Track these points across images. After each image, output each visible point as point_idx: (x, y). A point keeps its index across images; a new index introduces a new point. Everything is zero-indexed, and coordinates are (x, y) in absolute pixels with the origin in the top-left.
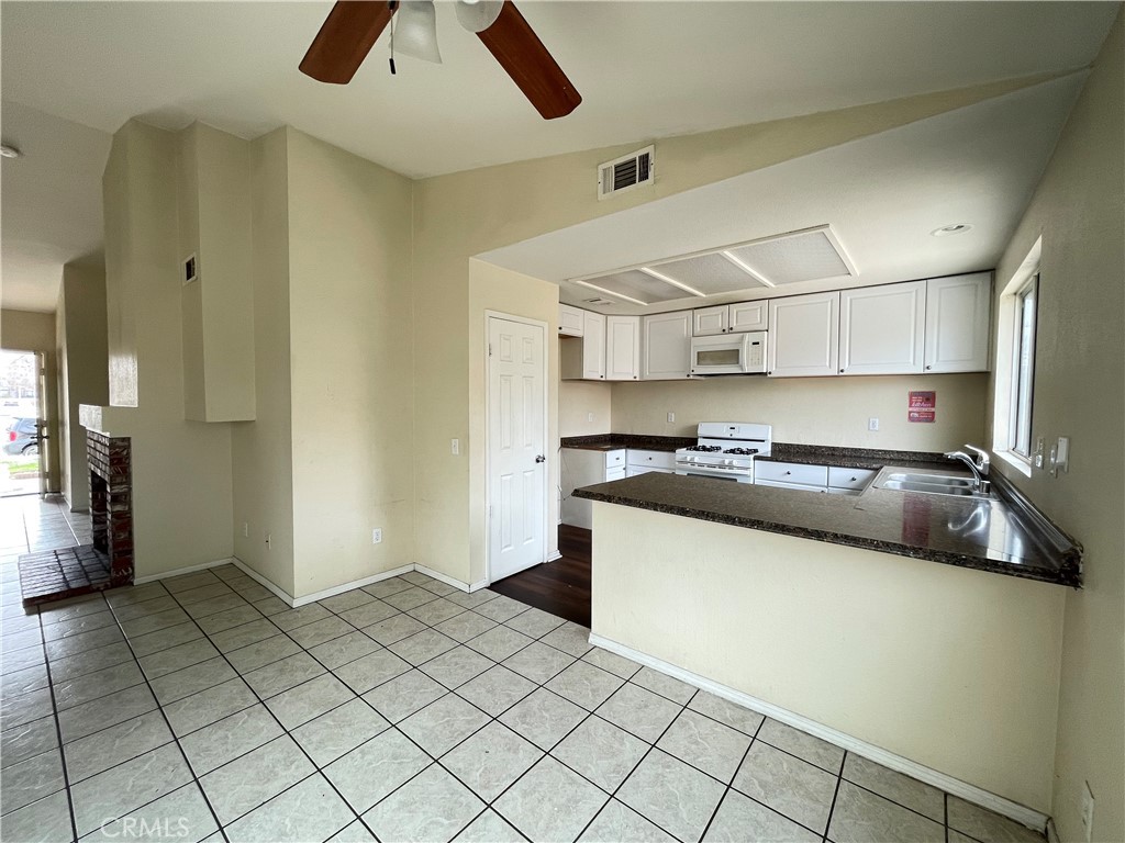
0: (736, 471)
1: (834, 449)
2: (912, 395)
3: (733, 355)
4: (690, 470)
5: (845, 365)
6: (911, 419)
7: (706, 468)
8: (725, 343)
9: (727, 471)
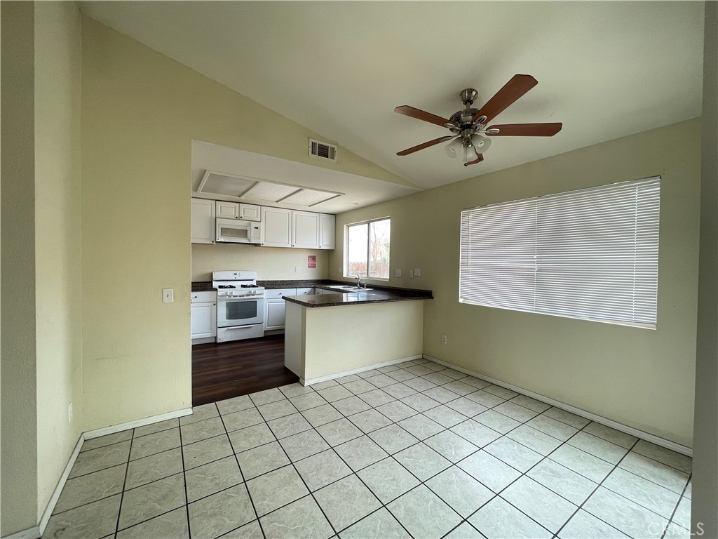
0: (256, 297)
1: (283, 281)
2: (309, 257)
3: (244, 233)
4: (229, 300)
5: (294, 244)
6: (309, 267)
7: (238, 298)
8: (239, 225)
9: (251, 297)
